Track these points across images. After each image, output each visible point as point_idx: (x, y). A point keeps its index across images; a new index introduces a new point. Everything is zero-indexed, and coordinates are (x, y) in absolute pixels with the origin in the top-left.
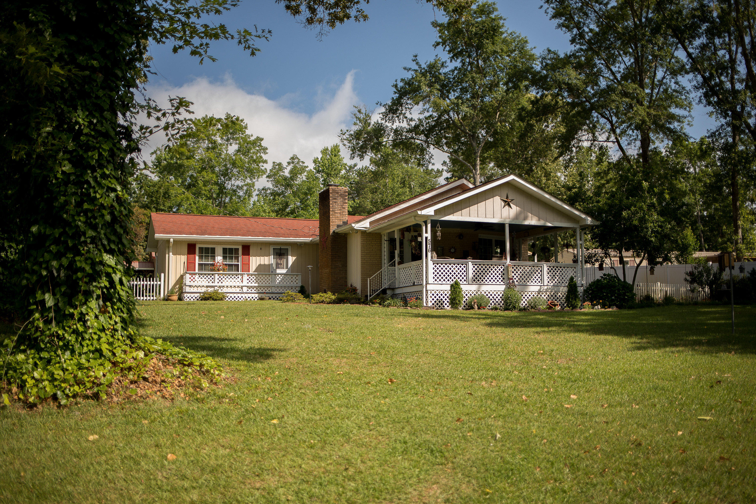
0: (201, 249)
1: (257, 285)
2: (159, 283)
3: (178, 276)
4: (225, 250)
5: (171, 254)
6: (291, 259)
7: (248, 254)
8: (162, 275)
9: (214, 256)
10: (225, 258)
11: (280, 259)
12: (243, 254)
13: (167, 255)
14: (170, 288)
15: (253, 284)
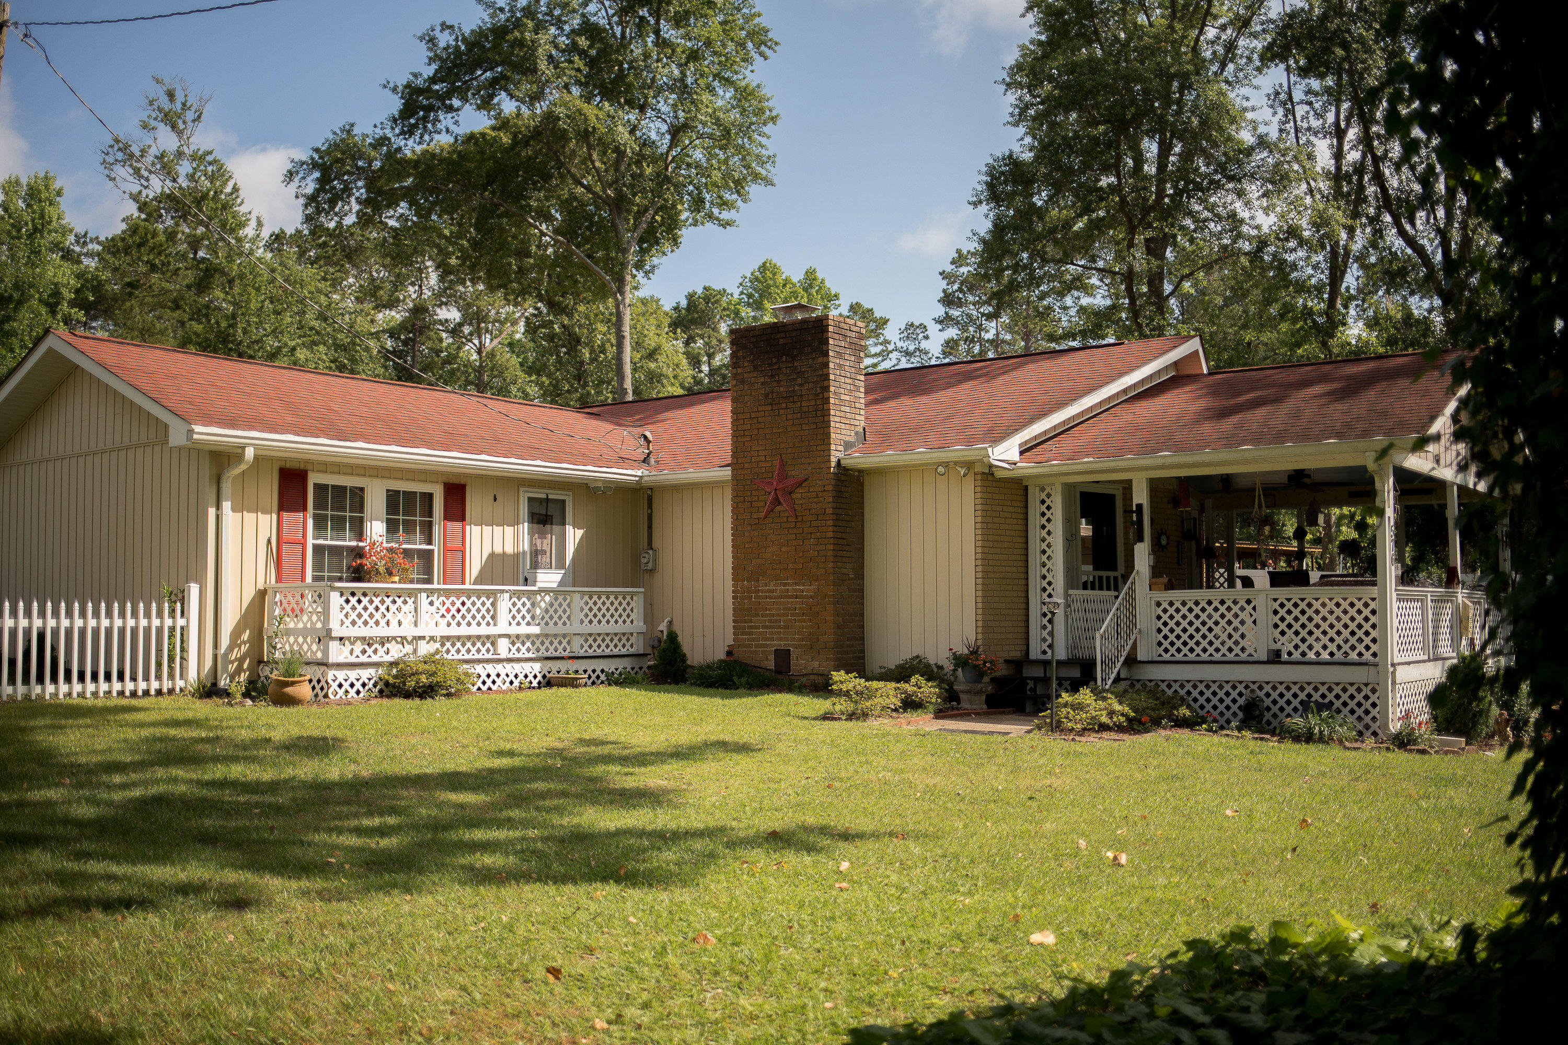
0: (321, 489)
1: (535, 630)
2: (181, 622)
3: (249, 594)
4: (394, 501)
5: (227, 505)
6: (573, 536)
7: (462, 518)
8: (194, 589)
9: (361, 521)
10: (392, 527)
11: (542, 536)
12: (448, 516)
13: (212, 512)
14: (225, 642)
15: (524, 630)
